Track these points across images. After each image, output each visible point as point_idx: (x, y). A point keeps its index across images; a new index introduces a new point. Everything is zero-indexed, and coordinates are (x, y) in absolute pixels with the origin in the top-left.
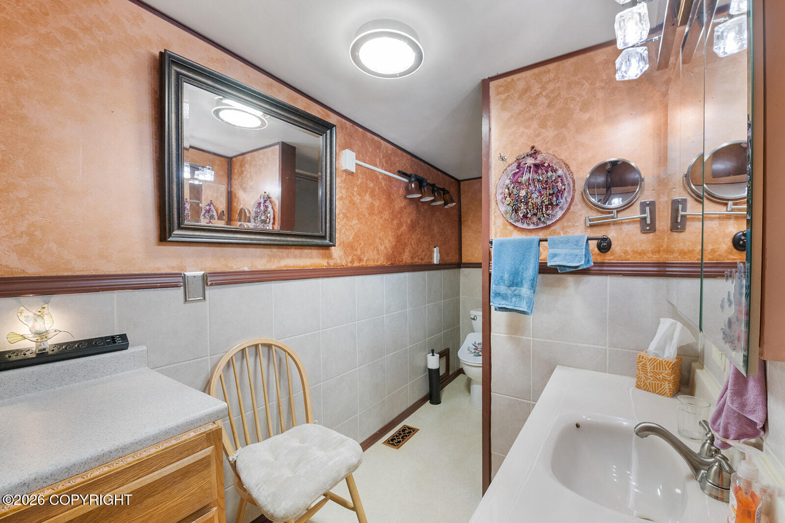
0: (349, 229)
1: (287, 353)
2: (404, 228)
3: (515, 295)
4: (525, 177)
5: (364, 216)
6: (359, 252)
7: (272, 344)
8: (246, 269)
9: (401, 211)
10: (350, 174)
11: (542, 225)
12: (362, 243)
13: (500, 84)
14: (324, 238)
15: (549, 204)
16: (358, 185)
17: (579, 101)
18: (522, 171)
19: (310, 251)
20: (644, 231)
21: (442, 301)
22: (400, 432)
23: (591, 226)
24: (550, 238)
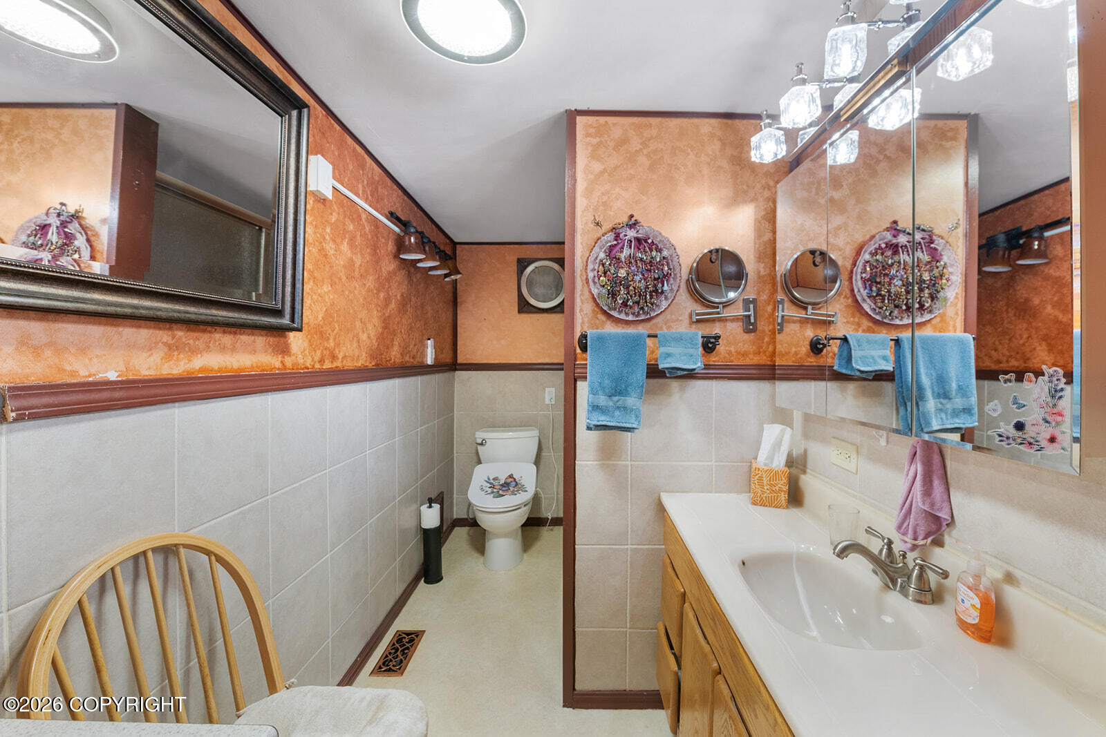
0: (317, 301)
1: (213, 558)
2: (393, 306)
3: (618, 408)
4: (626, 252)
5: (340, 279)
6: (332, 344)
7: (176, 545)
8: (112, 376)
9: (389, 279)
10: (319, 201)
11: (642, 317)
12: (337, 326)
13: (590, 123)
14: (278, 313)
15: (653, 291)
16: (332, 224)
17: (683, 173)
18: (622, 244)
19: (252, 338)
20: (747, 331)
21: (436, 422)
22: (394, 644)
23: (698, 321)
24: (660, 334)
